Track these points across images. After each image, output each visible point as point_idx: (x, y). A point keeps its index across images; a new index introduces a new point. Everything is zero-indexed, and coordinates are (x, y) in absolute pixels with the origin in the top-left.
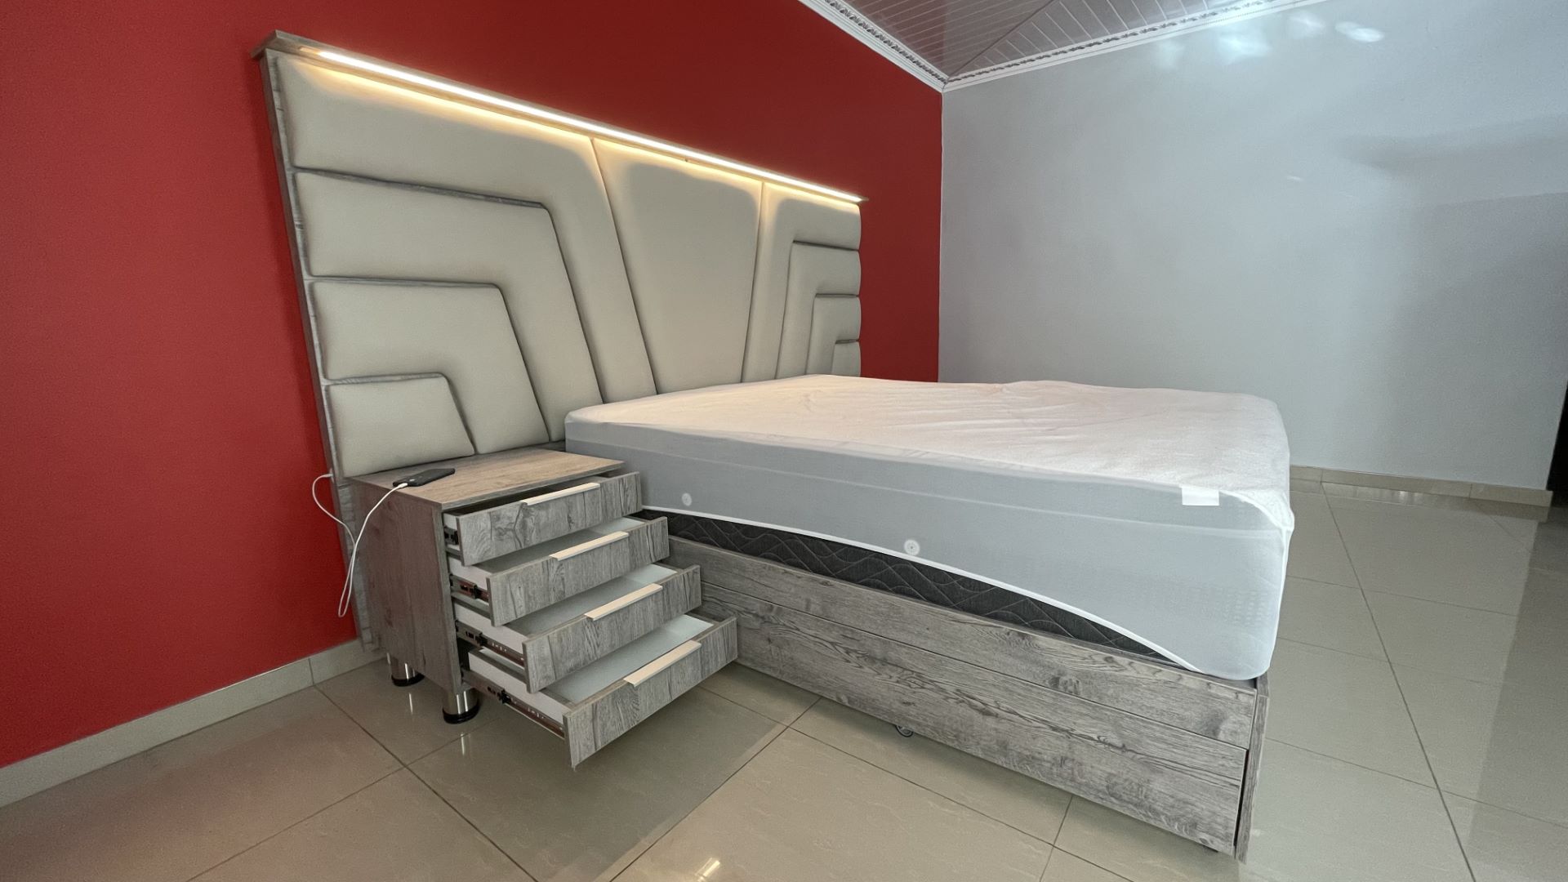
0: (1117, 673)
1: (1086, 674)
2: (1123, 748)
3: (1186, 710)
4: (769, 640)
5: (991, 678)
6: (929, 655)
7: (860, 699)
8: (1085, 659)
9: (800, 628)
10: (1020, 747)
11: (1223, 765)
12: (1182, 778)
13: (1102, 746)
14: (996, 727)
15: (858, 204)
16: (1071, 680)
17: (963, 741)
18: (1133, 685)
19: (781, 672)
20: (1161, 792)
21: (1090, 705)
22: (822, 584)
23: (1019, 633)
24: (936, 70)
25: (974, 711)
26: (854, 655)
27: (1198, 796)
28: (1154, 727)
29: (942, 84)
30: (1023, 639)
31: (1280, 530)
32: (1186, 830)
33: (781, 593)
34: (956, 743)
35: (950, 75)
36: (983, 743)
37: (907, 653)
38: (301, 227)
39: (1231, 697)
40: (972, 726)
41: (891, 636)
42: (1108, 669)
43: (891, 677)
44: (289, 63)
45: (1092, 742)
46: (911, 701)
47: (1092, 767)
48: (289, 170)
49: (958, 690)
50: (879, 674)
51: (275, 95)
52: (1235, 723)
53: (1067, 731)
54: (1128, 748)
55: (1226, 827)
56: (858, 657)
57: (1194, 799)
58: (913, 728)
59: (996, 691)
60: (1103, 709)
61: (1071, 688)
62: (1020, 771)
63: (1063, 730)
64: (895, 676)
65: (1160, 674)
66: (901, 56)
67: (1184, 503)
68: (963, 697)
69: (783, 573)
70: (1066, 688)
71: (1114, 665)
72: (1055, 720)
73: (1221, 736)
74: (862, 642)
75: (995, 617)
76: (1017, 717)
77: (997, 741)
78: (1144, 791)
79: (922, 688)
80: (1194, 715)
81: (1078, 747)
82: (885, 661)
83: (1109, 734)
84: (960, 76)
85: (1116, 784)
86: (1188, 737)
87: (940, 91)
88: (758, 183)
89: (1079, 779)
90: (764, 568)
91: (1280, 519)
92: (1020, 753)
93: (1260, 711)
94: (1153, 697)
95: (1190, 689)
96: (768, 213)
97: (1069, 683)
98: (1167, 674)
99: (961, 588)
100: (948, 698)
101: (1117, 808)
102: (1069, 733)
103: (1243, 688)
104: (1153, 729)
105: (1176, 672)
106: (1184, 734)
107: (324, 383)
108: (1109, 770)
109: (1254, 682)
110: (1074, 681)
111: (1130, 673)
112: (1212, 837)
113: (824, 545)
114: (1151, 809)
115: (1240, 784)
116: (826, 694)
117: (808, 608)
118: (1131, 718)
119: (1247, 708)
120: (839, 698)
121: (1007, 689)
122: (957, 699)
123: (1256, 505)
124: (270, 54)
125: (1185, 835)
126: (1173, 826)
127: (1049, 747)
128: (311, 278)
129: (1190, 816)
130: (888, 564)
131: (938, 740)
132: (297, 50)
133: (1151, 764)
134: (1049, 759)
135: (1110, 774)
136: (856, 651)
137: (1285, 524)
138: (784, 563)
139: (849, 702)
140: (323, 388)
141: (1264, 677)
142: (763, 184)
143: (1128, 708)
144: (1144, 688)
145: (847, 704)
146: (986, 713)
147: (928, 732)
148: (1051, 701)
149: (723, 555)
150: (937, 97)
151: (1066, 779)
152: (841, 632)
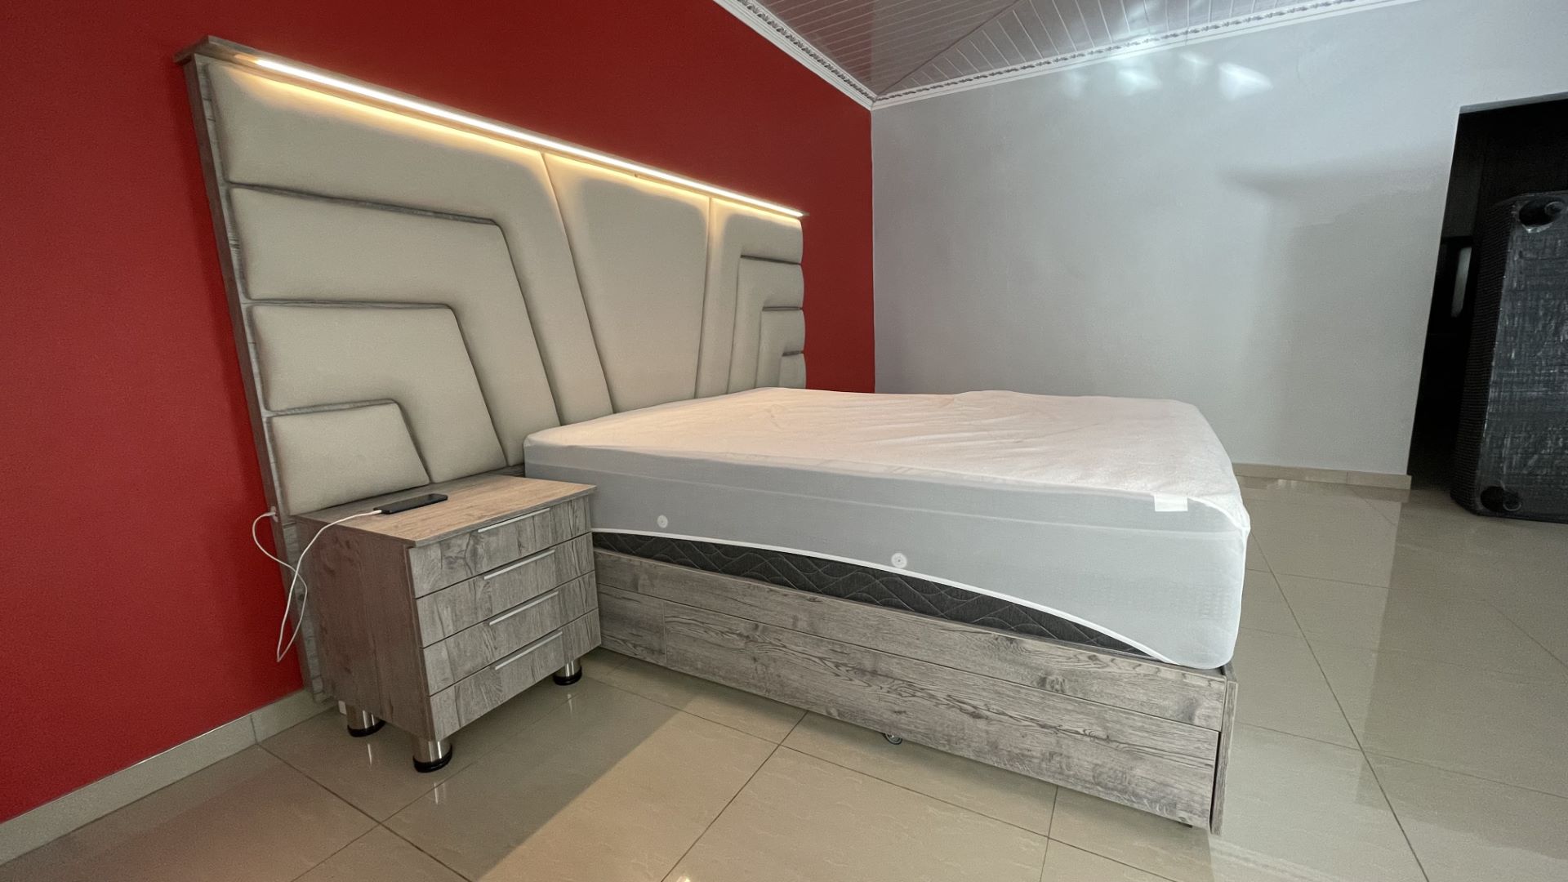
0: (1100, 670)
1: (1072, 672)
2: (1108, 739)
3: (1164, 700)
4: (755, 660)
5: (981, 682)
6: (919, 665)
7: (850, 711)
8: (1070, 658)
9: (787, 645)
10: (1011, 746)
11: (1198, 748)
12: (1161, 762)
13: (1088, 739)
14: (986, 728)
15: (798, 218)
16: (1057, 679)
17: (954, 745)
18: (1114, 680)
19: (768, 691)
20: (1142, 777)
21: (1076, 702)
22: (810, 600)
23: (1007, 637)
24: (865, 89)
25: (965, 715)
26: (843, 669)
27: (1177, 778)
28: (1136, 718)
29: (871, 102)
30: (1011, 643)
31: (1241, 531)
32: (1167, 810)
33: (766, 612)
34: (947, 747)
35: (879, 94)
36: (973, 744)
37: (898, 664)
38: (237, 246)
39: (1203, 685)
40: (963, 729)
41: (880, 648)
42: (1092, 667)
43: (881, 688)
44: (220, 69)
45: (1079, 737)
46: (903, 709)
47: (1079, 759)
48: (223, 185)
49: (949, 696)
50: (870, 686)
51: (206, 104)
52: (1208, 708)
53: (1055, 727)
54: (1113, 739)
55: (1202, 804)
56: (847, 671)
57: (1173, 781)
58: (904, 735)
59: (984, 694)
60: (1088, 704)
61: (1058, 687)
62: (1011, 769)
63: (1051, 727)
64: (886, 687)
65: (1139, 668)
66: (833, 75)
67: (1156, 510)
68: (954, 702)
69: (768, 592)
70: (1053, 687)
71: (1098, 662)
72: (1043, 718)
73: (1196, 721)
74: (852, 655)
75: (983, 624)
76: (1007, 718)
77: (988, 742)
78: (1128, 778)
79: (914, 696)
80: (1171, 704)
81: (1066, 741)
82: (874, 673)
83: (1094, 727)
84: (888, 96)
85: (1101, 774)
86: (1166, 725)
87: (869, 109)
88: (705, 199)
89: (1066, 772)
90: (749, 588)
91: (1240, 522)
92: (1009, 751)
93: (1230, 695)
94: (1134, 690)
95: (1166, 680)
96: (716, 228)
97: (1055, 682)
98: (1146, 668)
99: (949, 597)
100: (939, 704)
101: (1102, 796)
102: (1056, 729)
103: (1214, 676)
104: (1134, 720)
105: (1156, 666)
106: (1162, 722)
107: (265, 414)
108: (1095, 761)
109: (1221, 670)
110: (1060, 680)
111: (1113, 669)
112: (1190, 815)
113: (809, 561)
114: (1136, 795)
115: (1213, 764)
116: (814, 709)
117: (794, 624)
118: (1114, 710)
119: (1219, 694)
120: (829, 713)
121: (997, 692)
122: (948, 704)
123: (1221, 510)
124: (200, 61)
125: (1166, 815)
126: (1155, 808)
127: (1037, 744)
128: (249, 301)
129: (1171, 797)
130: (875, 577)
131: (930, 746)
132: (231, 57)
133: (1134, 753)
134: (1039, 755)
135: (1097, 765)
136: (845, 665)
137: (1244, 526)
138: (767, 581)
139: (839, 715)
140: (264, 420)
141: (1229, 664)
142: (710, 199)
143: (1111, 702)
144: (1125, 683)
145: (838, 718)
146: (976, 716)
147: (919, 739)
148: (1039, 700)
149: (703, 576)
150: (866, 114)
151: (1055, 772)
152: (830, 647)
